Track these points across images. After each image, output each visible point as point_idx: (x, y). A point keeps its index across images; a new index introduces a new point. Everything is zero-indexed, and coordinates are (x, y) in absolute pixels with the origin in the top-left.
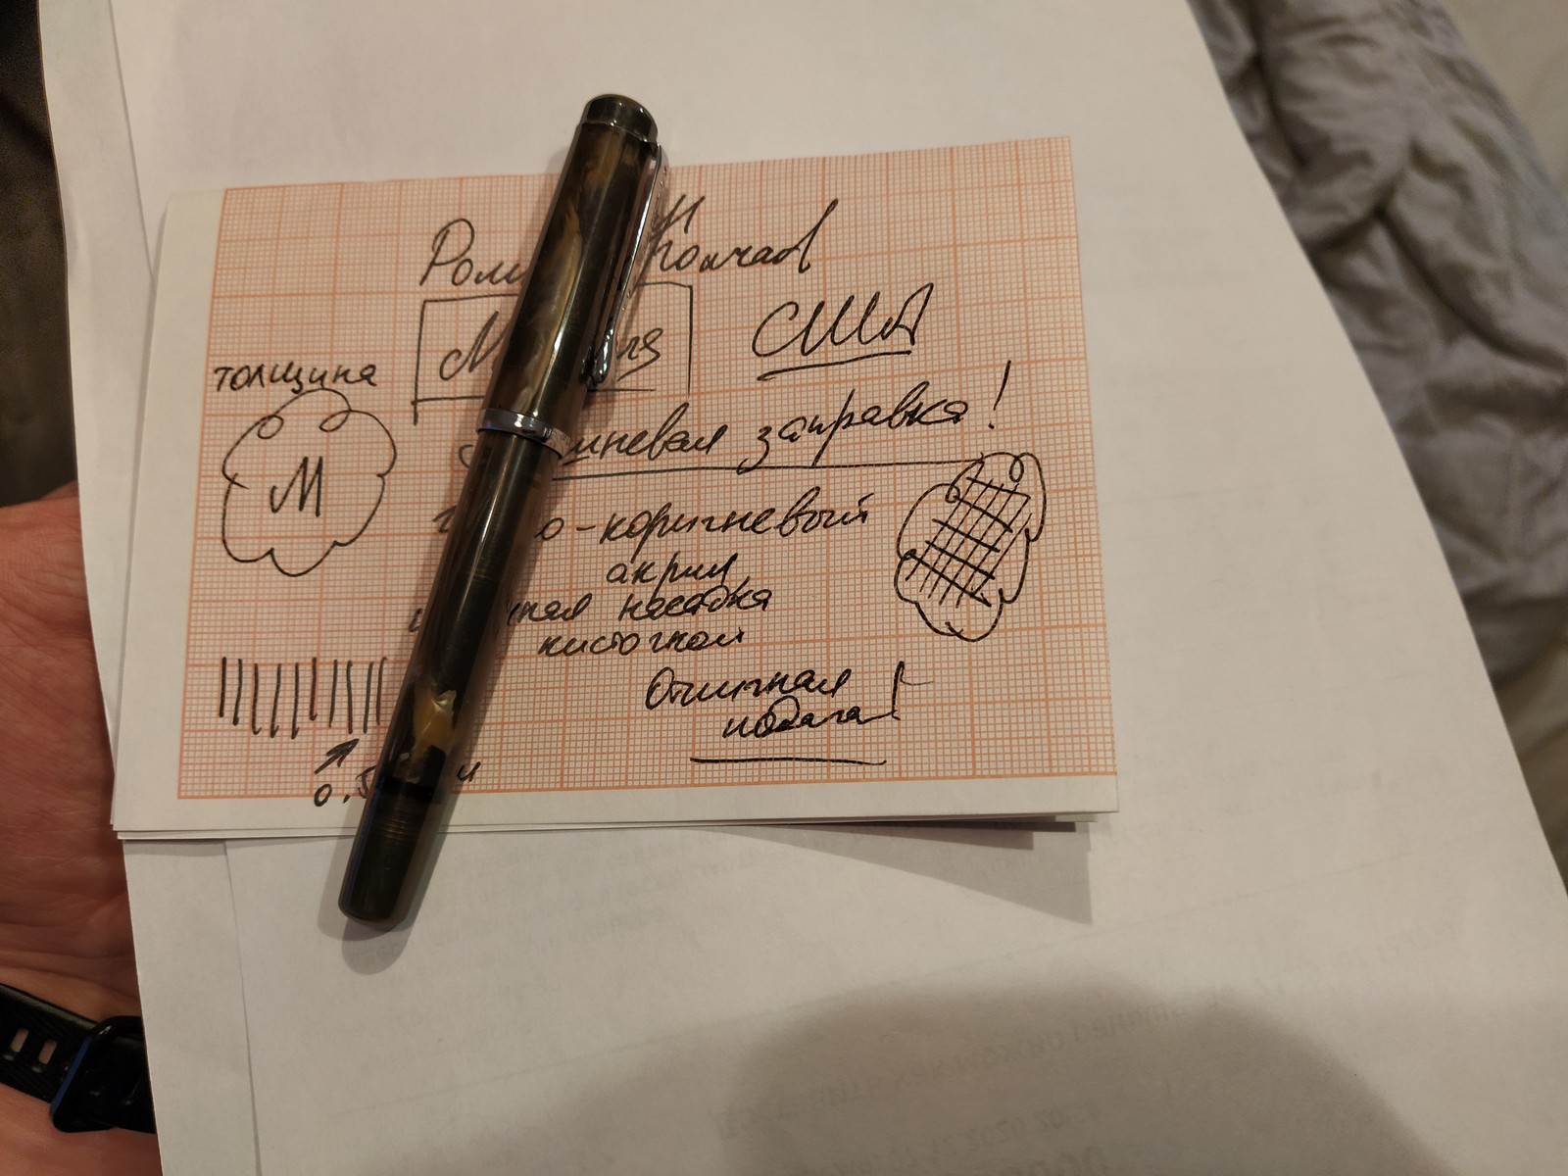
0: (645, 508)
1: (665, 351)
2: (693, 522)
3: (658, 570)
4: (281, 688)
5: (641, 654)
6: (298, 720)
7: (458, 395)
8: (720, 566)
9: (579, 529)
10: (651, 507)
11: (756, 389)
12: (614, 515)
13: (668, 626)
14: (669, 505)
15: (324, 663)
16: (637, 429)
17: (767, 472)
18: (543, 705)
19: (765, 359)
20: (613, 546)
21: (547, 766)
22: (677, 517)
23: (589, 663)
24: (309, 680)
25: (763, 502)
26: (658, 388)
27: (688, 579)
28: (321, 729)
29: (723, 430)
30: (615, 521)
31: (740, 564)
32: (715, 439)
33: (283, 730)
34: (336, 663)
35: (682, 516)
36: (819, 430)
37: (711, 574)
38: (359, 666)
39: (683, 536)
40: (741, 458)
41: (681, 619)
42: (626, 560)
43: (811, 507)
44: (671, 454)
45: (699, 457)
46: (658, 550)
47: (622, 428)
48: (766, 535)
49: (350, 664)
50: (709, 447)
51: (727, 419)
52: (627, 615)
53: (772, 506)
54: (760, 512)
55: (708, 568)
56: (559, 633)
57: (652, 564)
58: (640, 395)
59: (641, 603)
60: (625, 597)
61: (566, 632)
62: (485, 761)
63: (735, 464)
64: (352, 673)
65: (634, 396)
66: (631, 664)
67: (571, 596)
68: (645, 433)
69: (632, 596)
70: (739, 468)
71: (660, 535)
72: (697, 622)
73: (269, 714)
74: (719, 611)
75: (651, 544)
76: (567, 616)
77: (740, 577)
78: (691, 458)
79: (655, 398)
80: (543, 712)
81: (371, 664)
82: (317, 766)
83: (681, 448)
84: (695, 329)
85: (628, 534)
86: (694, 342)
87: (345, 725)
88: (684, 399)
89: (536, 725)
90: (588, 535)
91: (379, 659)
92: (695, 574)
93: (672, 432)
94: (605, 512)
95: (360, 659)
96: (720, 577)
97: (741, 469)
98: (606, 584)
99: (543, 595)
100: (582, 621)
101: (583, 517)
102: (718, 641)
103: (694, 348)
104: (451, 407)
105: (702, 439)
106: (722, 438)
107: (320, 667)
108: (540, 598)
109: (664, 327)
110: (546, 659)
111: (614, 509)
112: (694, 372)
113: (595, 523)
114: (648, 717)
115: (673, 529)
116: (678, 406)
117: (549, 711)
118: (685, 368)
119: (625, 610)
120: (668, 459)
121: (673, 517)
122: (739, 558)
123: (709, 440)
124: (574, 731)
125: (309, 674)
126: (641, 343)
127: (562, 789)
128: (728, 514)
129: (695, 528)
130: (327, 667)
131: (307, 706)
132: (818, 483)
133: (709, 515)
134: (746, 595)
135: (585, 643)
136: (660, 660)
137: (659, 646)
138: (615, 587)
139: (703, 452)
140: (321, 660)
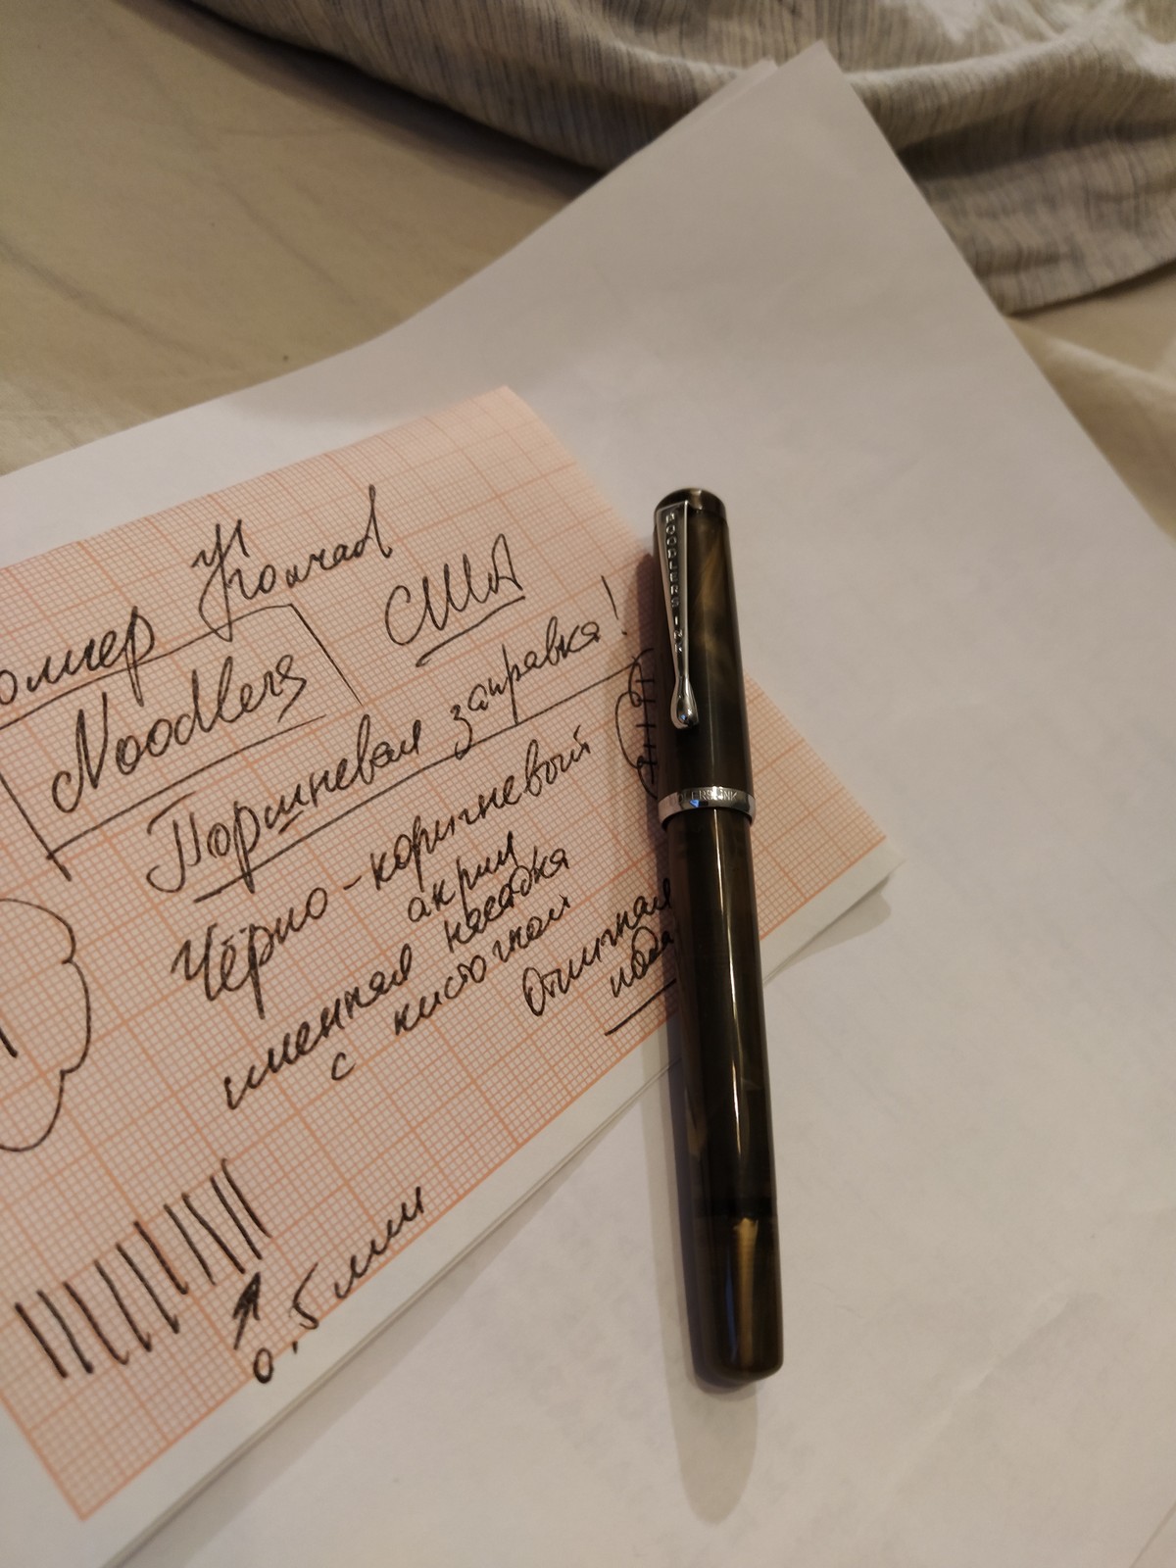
0: (398, 833)
1: (308, 674)
2: (452, 823)
3: (452, 887)
4: (118, 1286)
5: (496, 972)
6: (167, 1306)
7: (100, 821)
8: (504, 850)
9: (346, 888)
10: (403, 828)
11: (421, 676)
12: (372, 856)
13: (499, 930)
14: (418, 819)
15: (152, 1219)
16: (334, 761)
17: (483, 746)
18: (442, 1081)
19: (411, 646)
20: (393, 886)
21: (489, 1136)
22: (433, 826)
23: (456, 1010)
24: (147, 1252)
25: (499, 774)
26: (327, 712)
27: (486, 878)
28: (205, 1295)
29: (417, 726)
30: (377, 861)
31: (519, 839)
32: (416, 737)
33: (156, 1333)
34: (167, 1209)
35: (438, 823)
36: (499, 690)
37: (501, 862)
38: (199, 1191)
39: (451, 841)
40: (452, 744)
41: (505, 917)
42: (416, 892)
43: (540, 760)
44: (385, 769)
45: (413, 760)
46: (438, 865)
47: (317, 767)
48: (522, 802)
49: (185, 1198)
50: (415, 746)
51: (415, 714)
52: (455, 943)
53: (509, 774)
54: (502, 785)
55: (494, 858)
56: (404, 1002)
57: (443, 882)
58: (314, 726)
59: (459, 925)
60: (441, 927)
61: (409, 997)
62: (423, 1181)
63: (451, 752)
64: (195, 1204)
65: (307, 730)
66: (494, 986)
67: (388, 959)
68: (344, 761)
69: (446, 924)
70: (456, 754)
71: (430, 851)
72: (521, 912)
73: (125, 1328)
74: (532, 891)
75: (428, 864)
76: (399, 978)
77: (527, 851)
78: (405, 766)
79: (331, 722)
80: (446, 1088)
81: (212, 1180)
82: (231, 1341)
83: (390, 760)
84: (324, 643)
85: (398, 866)
86: (332, 655)
87: (230, 1268)
88: (361, 713)
89: (449, 1106)
90: (361, 889)
91: (218, 1166)
92: (487, 869)
93: (370, 749)
94: (361, 858)
95: (194, 1183)
96: (510, 860)
97: (459, 754)
98: (414, 926)
99: (357, 975)
100: (418, 976)
101: (341, 874)
102: (551, 917)
103: (337, 660)
104: (101, 838)
105: (404, 743)
106: (422, 734)
107: (150, 1229)
108: (356, 980)
109: (291, 652)
110: (409, 1035)
111: (368, 850)
112: (353, 683)
113: (358, 873)
114: (545, 1024)
115: (438, 839)
116: (359, 721)
117: (452, 1083)
118: (340, 682)
119: (450, 941)
120: (385, 775)
121: (431, 829)
122: (514, 834)
123: (411, 741)
124: (489, 1084)
125: (142, 1244)
126: (277, 678)
127: (519, 1146)
128: (477, 800)
129: (456, 828)
130: (159, 1220)
131: (167, 1283)
132: (531, 737)
133: (461, 810)
134: (543, 864)
135: (437, 995)
136: (516, 966)
137: (505, 955)
138: (425, 924)
139: (414, 754)
140: (146, 1218)
